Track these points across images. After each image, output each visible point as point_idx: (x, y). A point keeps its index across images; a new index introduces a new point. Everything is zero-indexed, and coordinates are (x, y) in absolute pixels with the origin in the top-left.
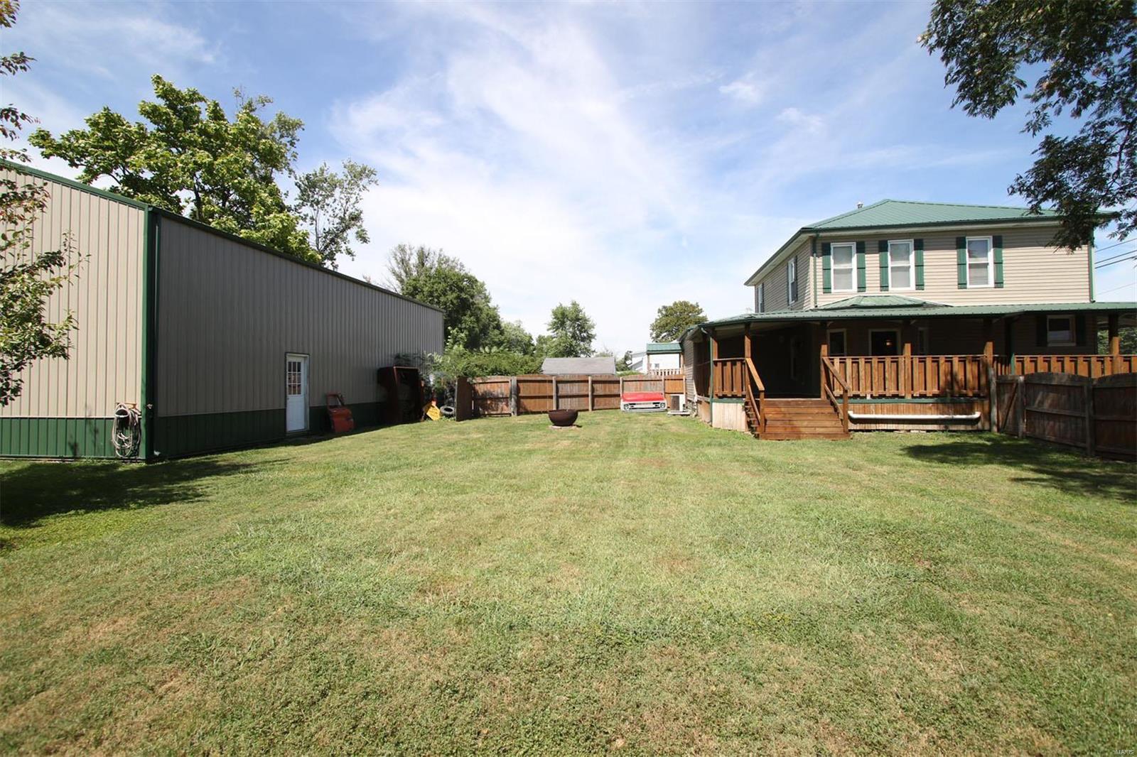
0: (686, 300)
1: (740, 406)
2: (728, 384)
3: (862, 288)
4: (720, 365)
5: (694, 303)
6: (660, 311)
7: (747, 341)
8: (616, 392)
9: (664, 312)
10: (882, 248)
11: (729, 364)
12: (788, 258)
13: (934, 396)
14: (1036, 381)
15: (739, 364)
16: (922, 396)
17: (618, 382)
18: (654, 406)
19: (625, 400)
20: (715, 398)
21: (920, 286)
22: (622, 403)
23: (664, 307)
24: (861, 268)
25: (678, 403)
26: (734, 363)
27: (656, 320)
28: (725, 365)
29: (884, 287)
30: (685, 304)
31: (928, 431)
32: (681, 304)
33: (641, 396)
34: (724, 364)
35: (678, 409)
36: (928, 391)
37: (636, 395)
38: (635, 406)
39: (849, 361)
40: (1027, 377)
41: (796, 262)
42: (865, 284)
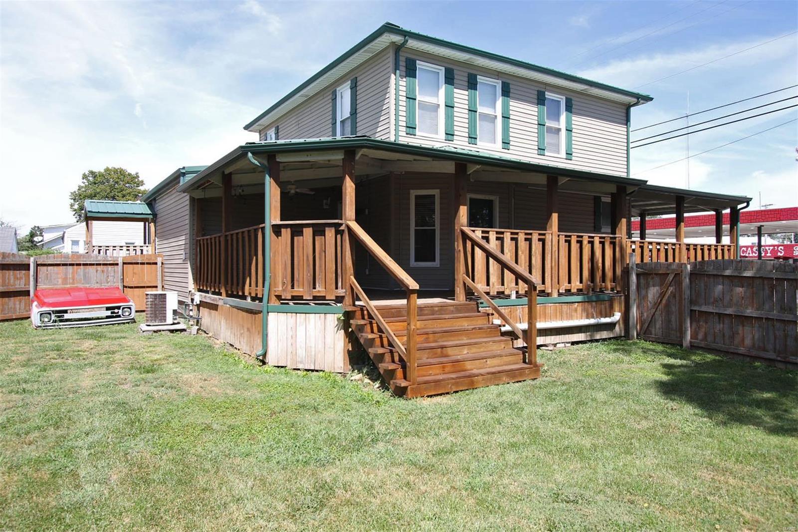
0: (124, 168)
1: (332, 320)
2: (303, 273)
3: (450, 135)
4: (286, 233)
5: (133, 173)
6: (85, 177)
7: (349, 188)
8: (19, 286)
9: (91, 179)
10: (472, 84)
11: (308, 232)
12: (340, 81)
13: (580, 291)
14: (711, 270)
15: (330, 233)
16: (568, 292)
17: (26, 267)
18: (109, 313)
19: (42, 304)
20: (275, 303)
21: (506, 143)
22: (35, 310)
23: (92, 173)
24: (449, 106)
25: (164, 308)
26: (319, 231)
27: (80, 188)
28: (301, 233)
29: (472, 138)
30: (120, 173)
31: (573, 343)
32: (116, 171)
33: (82, 295)
34: (297, 231)
35: (164, 318)
36: (573, 284)
37: (68, 291)
38: (66, 316)
39: (507, 236)
40: (694, 265)
41: (354, 88)
42: (454, 131)
